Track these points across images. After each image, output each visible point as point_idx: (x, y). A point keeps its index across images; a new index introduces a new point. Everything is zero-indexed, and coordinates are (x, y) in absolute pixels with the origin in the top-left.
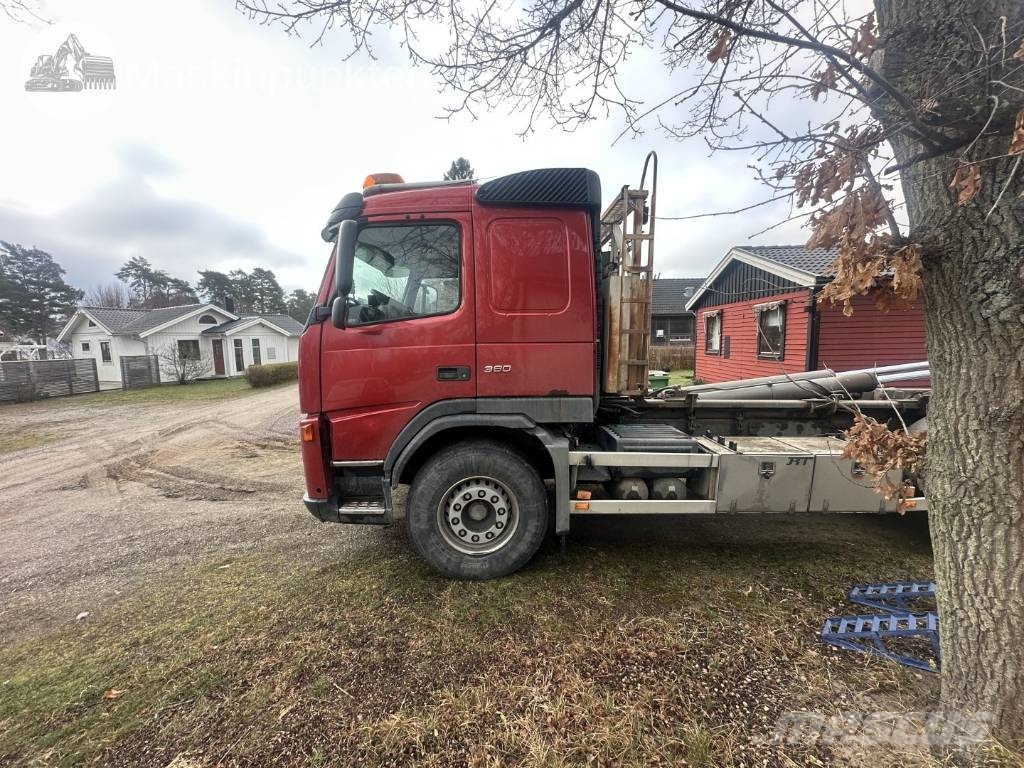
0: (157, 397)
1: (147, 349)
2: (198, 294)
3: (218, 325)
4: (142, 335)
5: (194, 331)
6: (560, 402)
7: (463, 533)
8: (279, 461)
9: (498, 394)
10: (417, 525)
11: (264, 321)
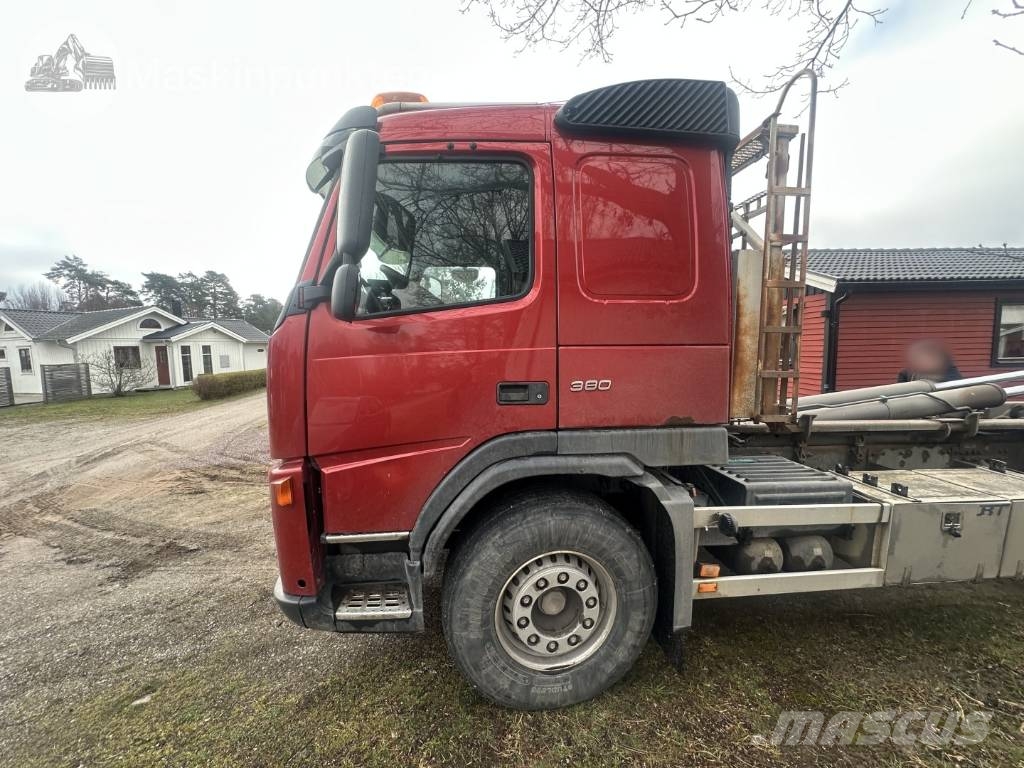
0: (82, 412)
1: (75, 357)
2: (142, 298)
3: (162, 330)
4: (70, 341)
5: (133, 337)
6: (682, 434)
7: (533, 640)
8: (234, 498)
9: (591, 423)
10: (464, 634)
11: (217, 327)
